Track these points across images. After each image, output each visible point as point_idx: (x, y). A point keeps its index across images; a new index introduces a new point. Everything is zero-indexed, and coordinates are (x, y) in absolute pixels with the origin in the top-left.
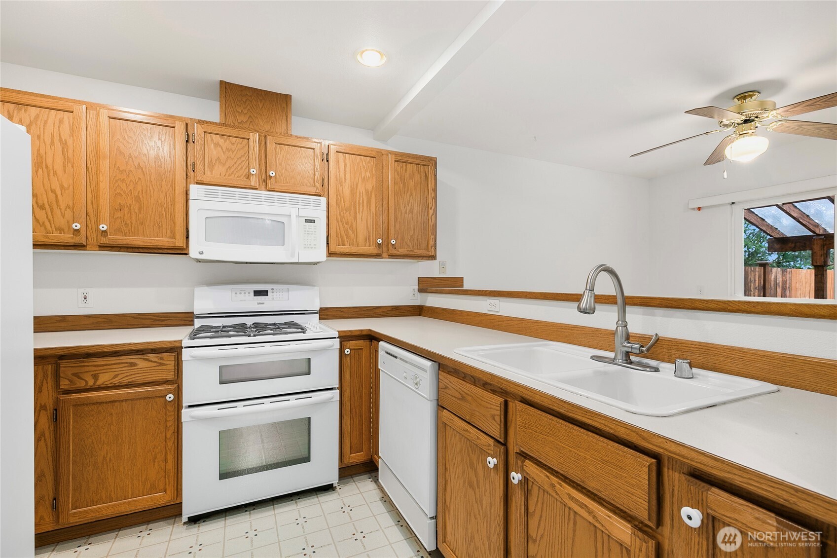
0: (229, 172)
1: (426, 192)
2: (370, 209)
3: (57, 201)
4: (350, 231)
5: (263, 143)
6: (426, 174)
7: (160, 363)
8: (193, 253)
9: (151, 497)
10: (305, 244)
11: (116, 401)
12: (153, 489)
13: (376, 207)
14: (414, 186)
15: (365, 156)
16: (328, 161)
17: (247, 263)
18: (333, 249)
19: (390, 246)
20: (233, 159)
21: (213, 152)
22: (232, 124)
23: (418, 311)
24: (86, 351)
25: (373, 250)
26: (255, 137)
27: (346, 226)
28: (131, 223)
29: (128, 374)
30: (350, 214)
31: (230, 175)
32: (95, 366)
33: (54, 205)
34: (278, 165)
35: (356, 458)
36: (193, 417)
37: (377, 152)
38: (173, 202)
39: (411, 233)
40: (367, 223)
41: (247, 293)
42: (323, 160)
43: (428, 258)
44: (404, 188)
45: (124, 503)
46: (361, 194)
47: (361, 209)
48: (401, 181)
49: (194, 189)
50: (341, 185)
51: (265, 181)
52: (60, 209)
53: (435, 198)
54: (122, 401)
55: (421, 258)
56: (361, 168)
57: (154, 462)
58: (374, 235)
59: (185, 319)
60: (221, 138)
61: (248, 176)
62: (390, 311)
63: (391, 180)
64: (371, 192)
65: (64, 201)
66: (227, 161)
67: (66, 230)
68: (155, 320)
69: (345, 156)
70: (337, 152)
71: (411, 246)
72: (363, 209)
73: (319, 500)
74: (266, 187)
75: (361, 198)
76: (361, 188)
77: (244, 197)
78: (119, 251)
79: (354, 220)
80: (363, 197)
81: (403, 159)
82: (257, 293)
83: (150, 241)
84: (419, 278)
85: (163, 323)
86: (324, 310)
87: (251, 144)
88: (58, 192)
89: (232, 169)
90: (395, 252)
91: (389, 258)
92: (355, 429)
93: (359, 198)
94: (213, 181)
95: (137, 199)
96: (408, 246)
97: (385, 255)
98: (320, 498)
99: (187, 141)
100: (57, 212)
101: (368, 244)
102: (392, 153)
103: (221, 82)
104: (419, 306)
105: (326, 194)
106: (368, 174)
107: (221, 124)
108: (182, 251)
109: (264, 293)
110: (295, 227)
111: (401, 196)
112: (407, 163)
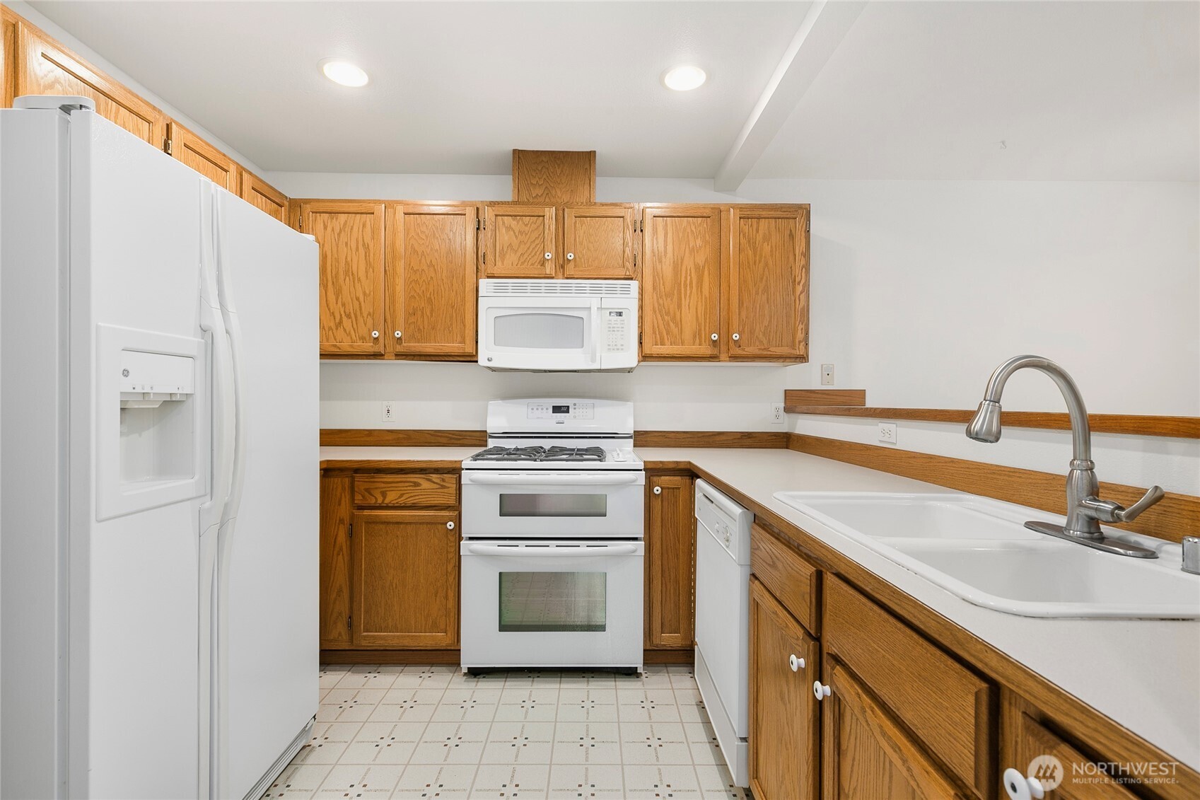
0: (522, 260)
1: (791, 258)
2: (701, 291)
3: (361, 309)
4: (671, 324)
5: (560, 220)
6: (791, 231)
7: (442, 486)
8: (482, 360)
9: (432, 636)
10: (609, 345)
11: (401, 523)
12: (434, 627)
13: (710, 288)
14: (771, 251)
15: (694, 217)
16: (642, 231)
17: (545, 371)
18: (648, 349)
19: (731, 344)
20: (525, 244)
21: (504, 237)
22: (526, 200)
23: (784, 441)
24: (376, 466)
25: (706, 350)
26: (550, 212)
27: (666, 317)
28: (424, 328)
29: (412, 495)
30: (671, 300)
31: (523, 263)
32: (384, 482)
33: (358, 313)
34: (578, 244)
35: (670, 639)
36: (471, 551)
37: (712, 208)
38: (463, 299)
39: (766, 323)
40: (697, 312)
41: (545, 409)
42: (635, 231)
43: (794, 360)
44: (755, 256)
45: (408, 636)
46: (689, 272)
47: (688, 292)
48: (750, 246)
49: (484, 284)
50: (660, 262)
51: (563, 267)
52: (363, 317)
53: (807, 267)
54: (407, 523)
55: (782, 360)
56: (688, 236)
57: (436, 596)
58: (707, 328)
59: (477, 439)
60: (514, 220)
61: (543, 262)
62: (739, 439)
63: (734, 247)
64: (704, 267)
65: (367, 308)
66: (519, 246)
67: (367, 339)
68: (451, 438)
69: (666, 221)
70: (654, 217)
71: (765, 342)
72: (691, 293)
73: (616, 685)
74: (564, 274)
75: (689, 278)
76: (689, 263)
77: (536, 290)
78: (413, 360)
79: (678, 309)
80: (690, 275)
81: (751, 214)
82: (557, 409)
83: (441, 347)
84: (785, 390)
85: (459, 442)
86: (642, 434)
87: (547, 221)
88: (362, 299)
89: (526, 256)
90: (738, 352)
91: (730, 361)
92: (668, 599)
93: (686, 277)
94: (504, 273)
95: (430, 301)
96: (761, 342)
97: (723, 356)
98: (617, 683)
99: (478, 229)
100: (360, 320)
101: (698, 341)
102: (734, 206)
103: (514, 150)
104: (786, 433)
105: (640, 275)
106: (699, 242)
107: (514, 203)
108: (471, 358)
109: (565, 410)
110: (596, 325)
111: (750, 268)
112: (758, 218)
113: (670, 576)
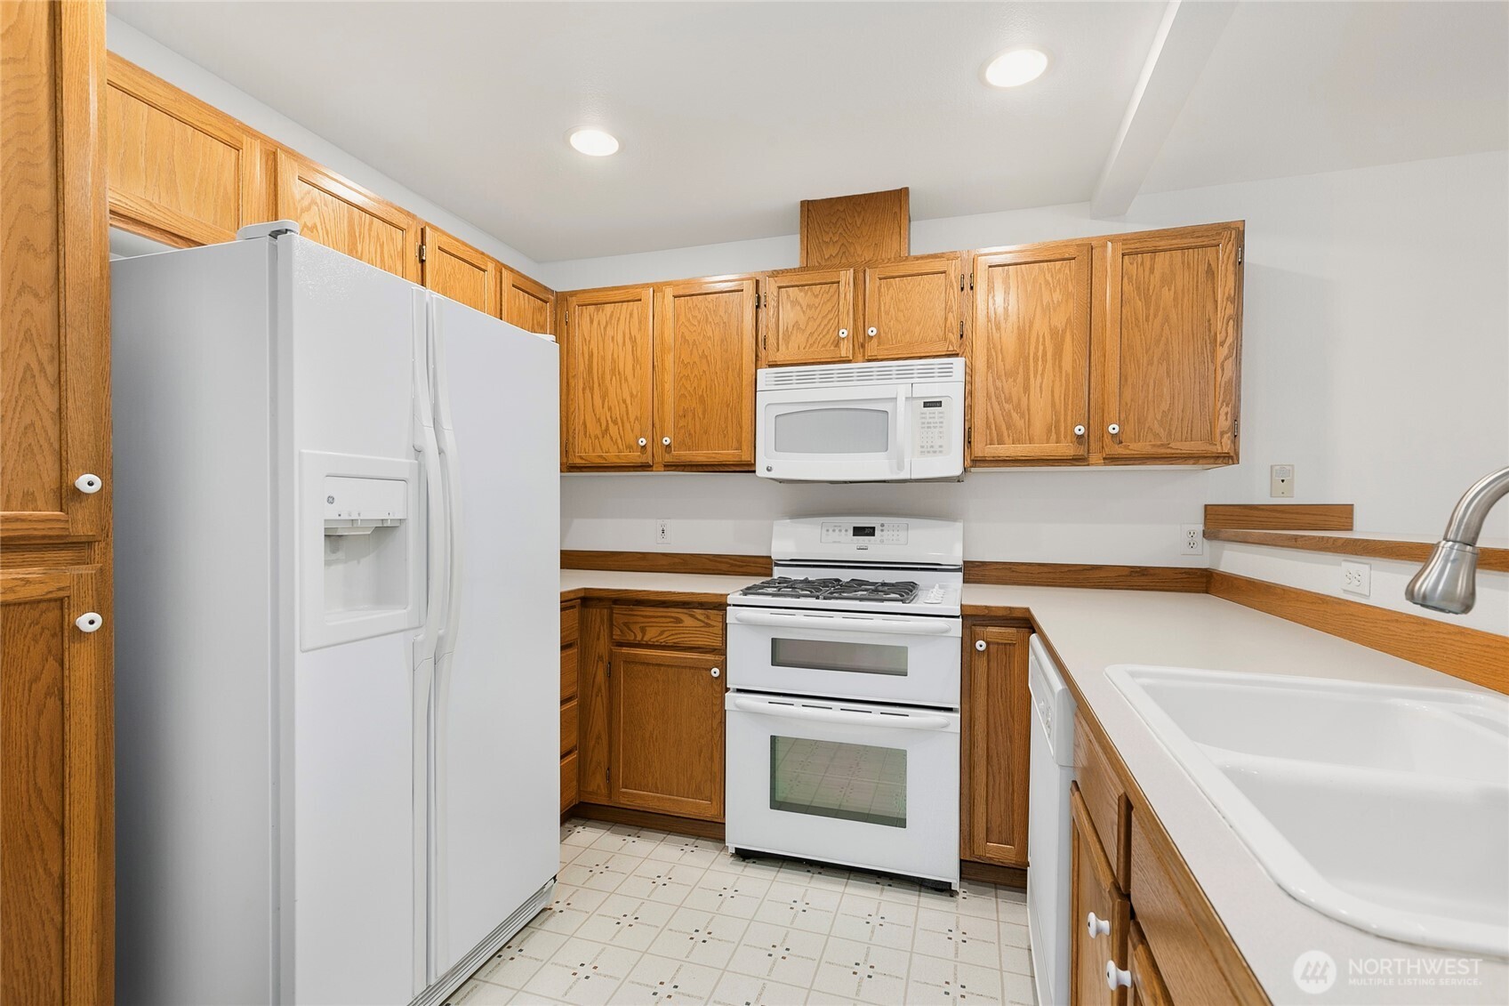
0: (811, 341)
1: (1210, 306)
2: (1060, 367)
3: (627, 414)
4: (1014, 415)
5: (859, 284)
6: (1209, 265)
7: (707, 623)
8: (761, 471)
9: (696, 803)
10: (922, 447)
11: (662, 665)
12: (698, 793)
13: (1074, 361)
14: (1175, 299)
15: (1047, 261)
16: (972, 288)
17: (845, 482)
18: (981, 449)
19: (1107, 440)
20: (815, 320)
21: (788, 315)
22: (817, 264)
23: (1202, 582)
24: (634, 596)
25: (1066, 449)
26: (846, 276)
27: (1007, 406)
28: (695, 432)
29: (673, 632)
30: (1015, 381)
31: (811, 345)
32: (642, 616)
33: (625, 418)
34: (883, 314)
35: (997, 851)
36: (737, 706)
37: (1078, 245)
38: (740, 397)
39: (1165, 406)
40: (1053, 396)
41: (843, 531)
42: (962, 289)
43: (1212, 461)
44: (1148, 309)
45: (670, 799)
46: (1041, 340)
47: (1040, 369)
48: (1139, 295)
49: (764, 374)
50: (998, 328)
51: (863, 346)
52: (630, 422)
53: (1238, 319)
54: (668, 666)
55: (1192, 461)
56: (1041, 288)
57: (700, 756)
58: (1069, 418)
59: (755, 567)
60: (801, 291)
61: (837, 342)
62: (1127, 576)
63: (1113, 298)
64: (1064, 331)
65: (634, 412)
66: (807, 323)
67: (635, 448)
68: (732, 565)
69: (1008, 271)
70: (990, 267)
71: (1163, 434)
72: (1043, 370)
73: (918, 902)
74: (864, 356)
75: (1041, 348)
76: (1040, 327)
77: (826, 378)
78: (683, 471)
79: (1025, 393)
80: (1044, 344)
81: (1140, 247)
82: (858, 531)
83: (714, 455)
84: (1206, 506)
85: (741, 570)
86: (978, 566)
87: (842, 289)
88: (628, 402)
89: (816, 335)
90: (1119, 450)
91: (1105, 464)
92: (997, 796)
93: (1037, 348)
94: (789, 359)
95: (702, 400)
96: (1157, 435)
97: (1094, 457)
98: (922, 899)
99: (757, 307)
100: (627, 426)
101: (1054, 436)
102: (1114, 239)
103: (803, 203)
104: (1206, 570)
105: (968, 349)
106: (1057, 296)
107: (803, 269)
108: (748, 468)
109: (869, 531)
110: (905, 419)
111: (1137, 326)
112: (1154, 252)
113: (999, 764)
